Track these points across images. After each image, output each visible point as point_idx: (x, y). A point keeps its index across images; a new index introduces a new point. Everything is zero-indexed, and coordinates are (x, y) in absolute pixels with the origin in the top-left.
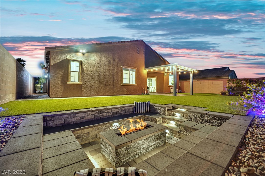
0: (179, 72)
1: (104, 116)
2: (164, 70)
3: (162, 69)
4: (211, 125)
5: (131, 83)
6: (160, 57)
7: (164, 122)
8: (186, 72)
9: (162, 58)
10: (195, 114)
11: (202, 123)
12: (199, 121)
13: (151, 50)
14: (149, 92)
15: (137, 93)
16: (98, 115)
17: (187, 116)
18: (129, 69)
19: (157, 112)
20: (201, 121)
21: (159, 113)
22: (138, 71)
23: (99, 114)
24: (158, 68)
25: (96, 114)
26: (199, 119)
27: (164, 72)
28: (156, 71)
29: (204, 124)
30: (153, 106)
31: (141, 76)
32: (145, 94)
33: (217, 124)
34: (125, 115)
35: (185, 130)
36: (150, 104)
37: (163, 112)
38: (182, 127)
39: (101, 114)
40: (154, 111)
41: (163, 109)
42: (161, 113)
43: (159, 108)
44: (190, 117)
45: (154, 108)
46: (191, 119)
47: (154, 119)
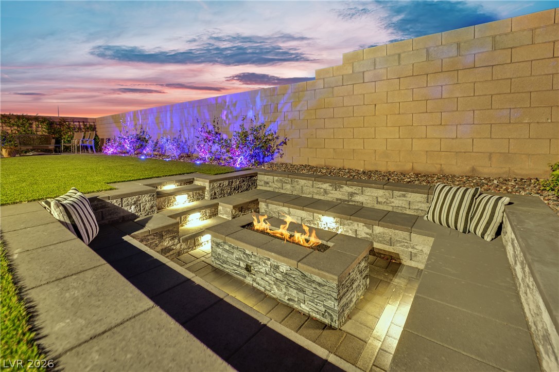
4: (240, 191)
10: (221, 182)
12: (227, 191)
17: (199, 193)
19: (122, 214)
20: (229, 191)
21: (133, 215)
26: (227, 188)
29: (232, 194)
30: (99, 200)
33: (245, 188)
35: (240, 211)
37: (148, 206)
38: (237, 209)
40: (109, 217)
41: (146, 198)
42: (139, 214)
43: (132, 200)
44: (213, 192)
45: (109, 205)
46: (215, 194)
47: (171, 228)
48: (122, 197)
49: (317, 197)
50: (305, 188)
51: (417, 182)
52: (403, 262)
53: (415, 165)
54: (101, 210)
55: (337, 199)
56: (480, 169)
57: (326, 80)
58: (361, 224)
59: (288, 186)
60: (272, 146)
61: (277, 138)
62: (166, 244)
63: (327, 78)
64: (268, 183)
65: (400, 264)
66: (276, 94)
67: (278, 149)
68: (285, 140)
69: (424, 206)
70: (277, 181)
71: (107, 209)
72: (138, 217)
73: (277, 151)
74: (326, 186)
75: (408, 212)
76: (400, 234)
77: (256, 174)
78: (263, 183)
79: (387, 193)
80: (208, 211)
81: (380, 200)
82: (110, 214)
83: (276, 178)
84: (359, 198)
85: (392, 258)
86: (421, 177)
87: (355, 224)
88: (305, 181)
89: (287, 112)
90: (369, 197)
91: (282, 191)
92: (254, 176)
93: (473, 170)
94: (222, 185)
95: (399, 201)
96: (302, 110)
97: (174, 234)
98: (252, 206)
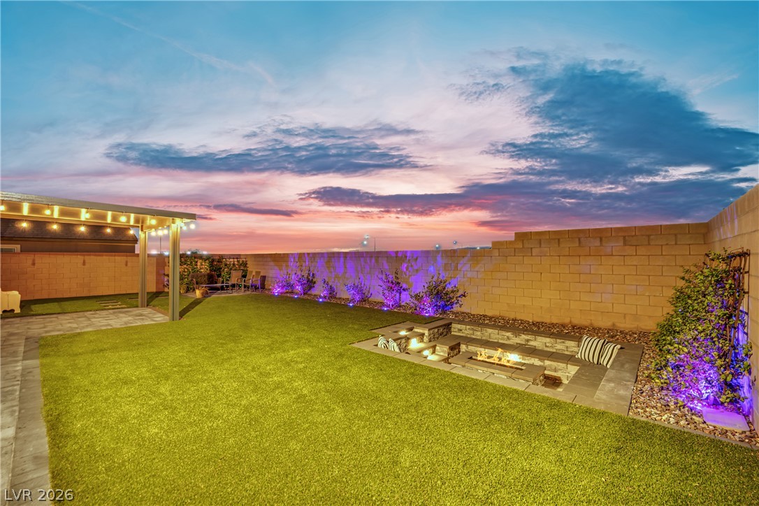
50: (492, 335)
51: (573, 333)
52: (563, 382)
53: (573, 320)
55: (517, 344)
56: (618, 325)
57: (501, 250)
58: (537, 360)
59: (479, 333)
63: (501, 248)
64: (461, 330)
65: (561, 383)
66: (456, 255)
67: (458, 300)
68: (464, 293)
69: (576, 349)
70: (469, 329)
74: (509, 334)
75: (566, 353)
76: (562, 365)
77: (451, 324)
78: (457, 330)
79: (552, 340)
80: (431, 350)
81: (547, 345)
83: (468, 327)
84: (532, 343)
85: (556, 379)
86: (576, 329)
87: (533, 359)
88: (492, 330)
89: (466, 271)
90: (540, 342)
91: (474, 337)
93: (614, 325)
95: (560, 346)
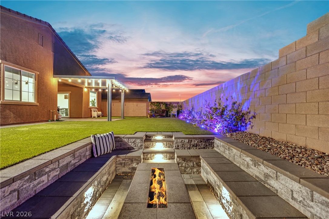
0: (100, 89)
1: (44, 183)
2: (83, 83)
3: (79, 81)
4: (198, 148)
5: (25, 99)
6: (79, 62)
7: (146, 159)
8: (115, 90)
9: (81, 65)
10: (183, 140)
11: (189, 149)
12: (187, 146)
13: (65, 47)
14: (61, 118)
15: (38, 120)
16: (30, 186)
17: (170, 144)
18: (20, 71)
19: (128, 146)
20: (188, 146)
21: (133, 147)
22: (41, 78)
23: (31, 182)
24: (82, 79)
25: (24, 186)
26: (187, 144)
27: (84, 87)
28: (69, 82)
29: (191, 149)
30: (120, 138)
31: (46, 88)
32: (54, 121)
33: (203, 146)
34: (80, 165)
35: (183, 161)
36: (115, 136)
37: (139, 145)
38: (181, 159)
39: (35, 182)
40: (123, 146)
41: (138, 141)
42: (135, 148)
43: (132, 140)
44: (177, 145)
45: (123, 141)
46: (178, 146)
47: (137, 158)
48: (129, 138)
49: (242, 167)
50: (236, 157)
54: (120, 142)
55: (256, 176)
57: (288, 56)
59: (227, 152)
60: (246, 119)
61: (249, 113)
62: (134, 166)
63: (289, 54)
64: (218, 146)
66: (249, 78)
67: (250, 122)
68: (255, 114)
70: (222, 146)
71: (123, 142)
72: (135, 149)
73: (249, 123)
74: (248, 160)
77: (213, 139)
80: (168, 155)
81: (295, 195)
82: (124, 145)
84: (274, 184)
88: (236, 151)
89: (257, 91)
90: (283, 186)
91: (225, 155)
92: (211, 140)
94: (183, 142)
96: (267, 88)
97: (138, 162)
98: (194, 159)
